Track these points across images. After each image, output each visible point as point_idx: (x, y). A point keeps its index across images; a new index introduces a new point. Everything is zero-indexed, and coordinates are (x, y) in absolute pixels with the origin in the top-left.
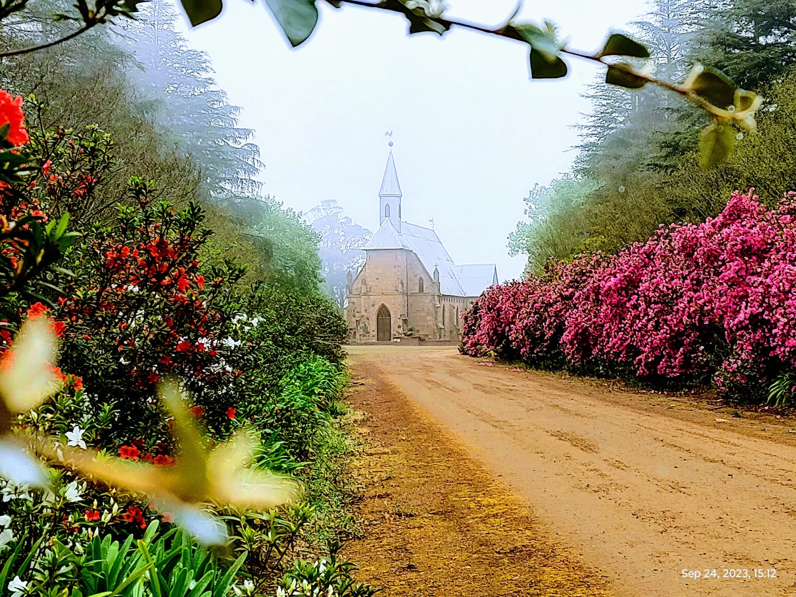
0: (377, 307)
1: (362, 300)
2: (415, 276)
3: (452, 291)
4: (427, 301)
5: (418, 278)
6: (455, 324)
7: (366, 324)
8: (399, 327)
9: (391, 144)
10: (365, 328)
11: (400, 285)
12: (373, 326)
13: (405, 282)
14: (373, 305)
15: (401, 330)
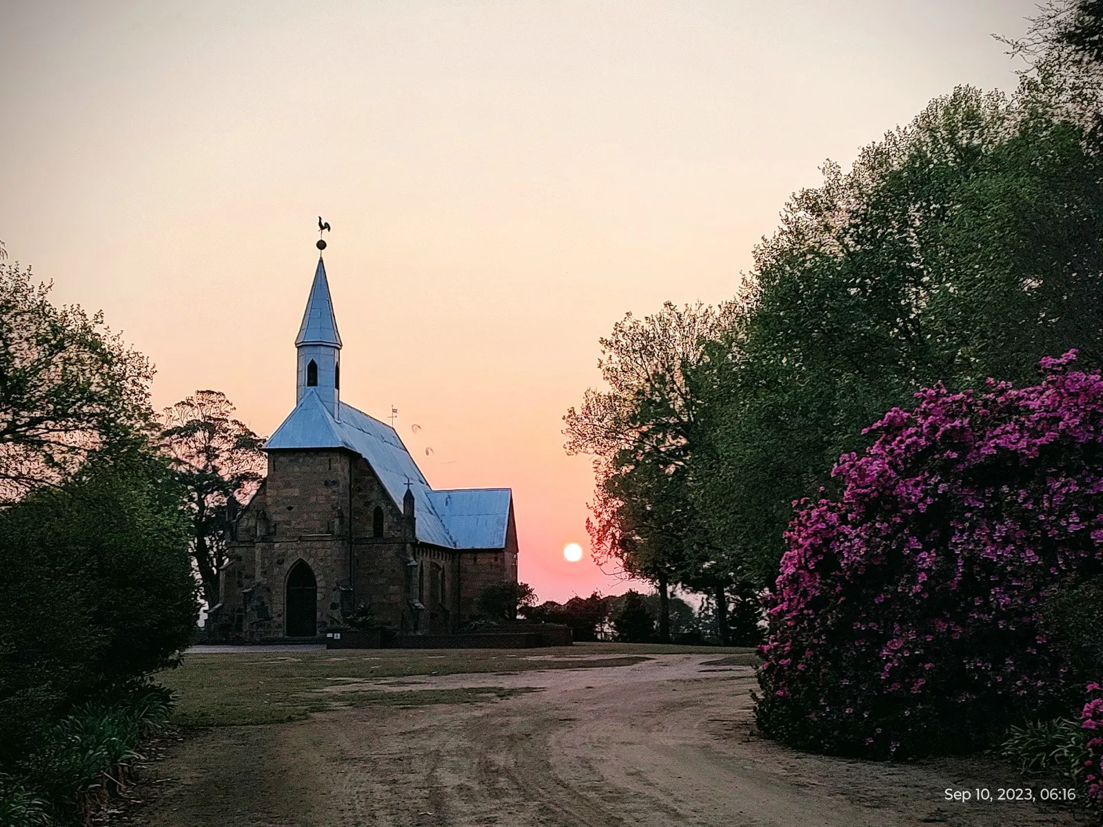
0: (287, 566)
1: (258, 552)
2: (367, 504)
3: (434, 538)
4: (390, 553)
5: (373, 507)
6: (440, 600)
7: (265, 600)
8: (334, 606)
9: (321, 245)
10: (263, 611)
11: (337, 521)
12: (278, 605)
13: (347, 514)
14: (280, 562)
15: (336, 614)
